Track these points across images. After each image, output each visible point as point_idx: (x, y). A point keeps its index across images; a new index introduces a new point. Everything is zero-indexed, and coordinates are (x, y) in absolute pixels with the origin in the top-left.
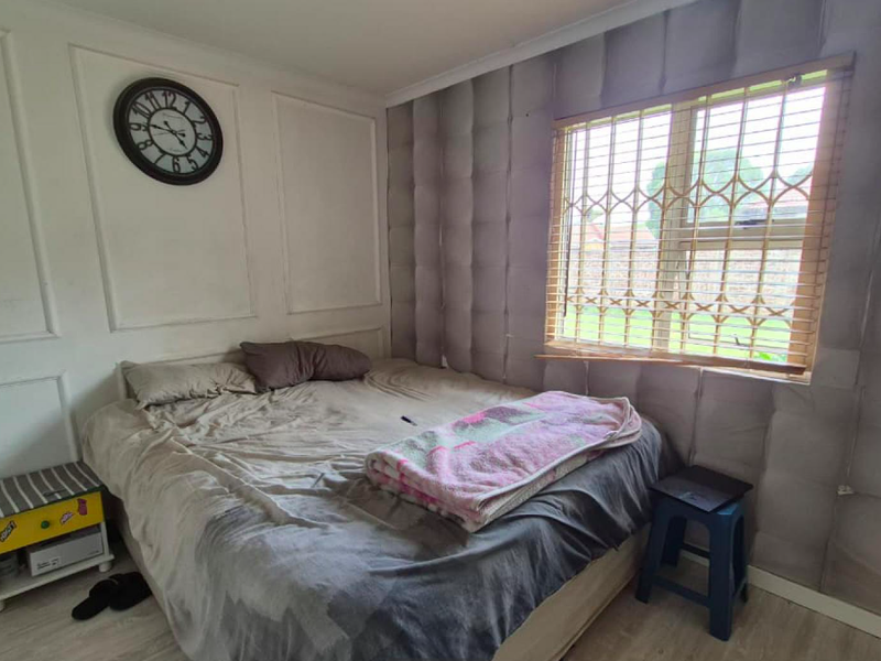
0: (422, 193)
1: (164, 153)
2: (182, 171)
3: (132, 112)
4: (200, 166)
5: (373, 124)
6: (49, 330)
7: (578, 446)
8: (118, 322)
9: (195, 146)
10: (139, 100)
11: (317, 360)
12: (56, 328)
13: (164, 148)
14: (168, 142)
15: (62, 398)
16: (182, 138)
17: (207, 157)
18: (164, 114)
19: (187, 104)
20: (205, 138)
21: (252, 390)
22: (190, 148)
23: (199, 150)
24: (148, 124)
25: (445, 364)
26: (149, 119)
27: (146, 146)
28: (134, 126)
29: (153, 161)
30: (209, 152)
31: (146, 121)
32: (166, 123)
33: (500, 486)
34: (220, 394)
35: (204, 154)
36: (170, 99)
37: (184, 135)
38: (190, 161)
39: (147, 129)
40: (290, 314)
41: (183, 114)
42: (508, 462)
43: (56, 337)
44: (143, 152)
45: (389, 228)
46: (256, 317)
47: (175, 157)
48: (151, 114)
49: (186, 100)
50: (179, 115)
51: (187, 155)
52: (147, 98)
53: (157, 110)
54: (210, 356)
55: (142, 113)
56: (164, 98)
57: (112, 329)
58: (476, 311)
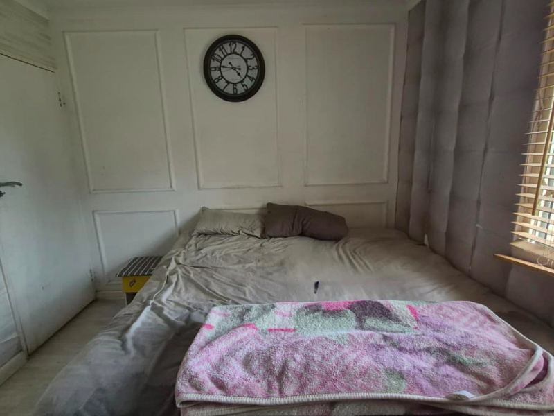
0: (426, 83)
1: (228, 82)
2: (239, 92)
3: (212, 61)
4: (249, 87)
5: (393, 30)
6: (171, 187)
7: (386, 389)
8: (201, 185)
9: (247, 75)
10: (216, 53)
11: (305, 222)
12: (174, 186)
13: (228, 80)
14: (231, 75)
15: (176, 222)
16: (239, 71)
17: (254, 81)
18: (229, 58)
19: (243, 48)
20: (253, 68)
21: (258, 235)
22: (243, 77)
23: (249, 77)
24: (220, 66)
25: (426, 242)
26: (221, 63)
27: (219, 80)
28: (213, 69)
29: (222, 89)
30: (255, 78)
31: (219, 64)
32: (230, 63)
33: (227, 393)
34: (239, 234)
35: (252, 79)
36: (233, 47)
37: (240, 69)
38: (243, 85)
39: (220, 70)
40: (306, 186)
41: (240, 55)
42: (276, 370)
43: (174, 191)
44: (217, 84)
45: (401, 118)
46: (281, 186)
47: (235, 84)
48: (222, 59)
49: (243, 45)
50: (238, 56)
51: (242, 82)
52: (220, 50)
53: (225, 56)
54: (251, 209)
55: (217, 60)
56: (229, 48)
57: (199, 188)
58: (454, 196)
